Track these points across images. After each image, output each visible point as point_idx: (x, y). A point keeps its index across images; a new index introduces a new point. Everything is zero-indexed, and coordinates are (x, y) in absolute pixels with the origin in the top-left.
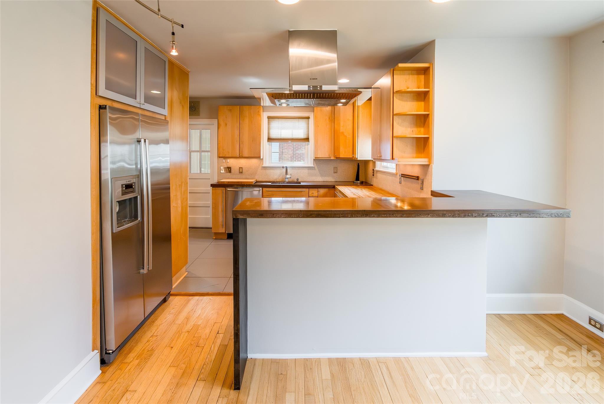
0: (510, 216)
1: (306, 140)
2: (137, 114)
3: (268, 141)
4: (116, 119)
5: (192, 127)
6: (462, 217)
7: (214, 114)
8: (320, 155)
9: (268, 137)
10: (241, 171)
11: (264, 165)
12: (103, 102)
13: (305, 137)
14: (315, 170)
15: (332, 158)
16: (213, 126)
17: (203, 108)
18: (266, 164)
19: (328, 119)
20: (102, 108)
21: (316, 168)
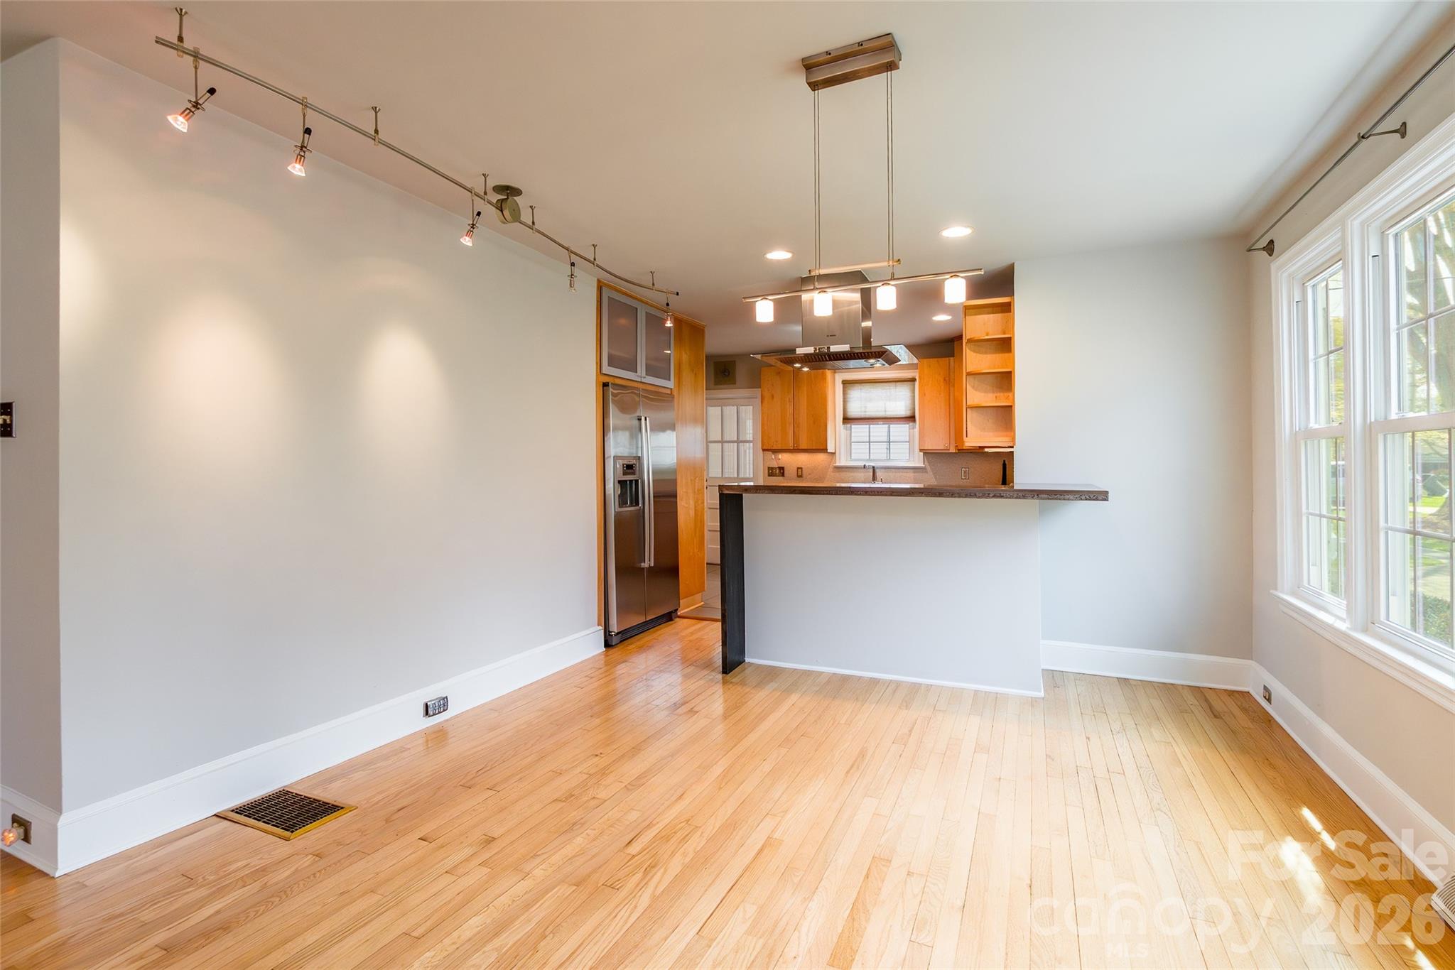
0: (1024, 497)
1: (909, 419)
2: (637, 389)
3: (844, 423)
4: (618, 394)
5: (711, 401)
6: (963, 497)
7: (755, 382)
8: (931, 445)
9: (844, 416)
10: (800, 473)
11: (837, 464)
12: (606, 379)
13: (908, 413)
14: (927, 472)
15: (951, 451)
16: (755, 400)
17: (741, 372)
18: (842, 461)
19: (942, 380)
20: (605, 385)
21: (928, 467)
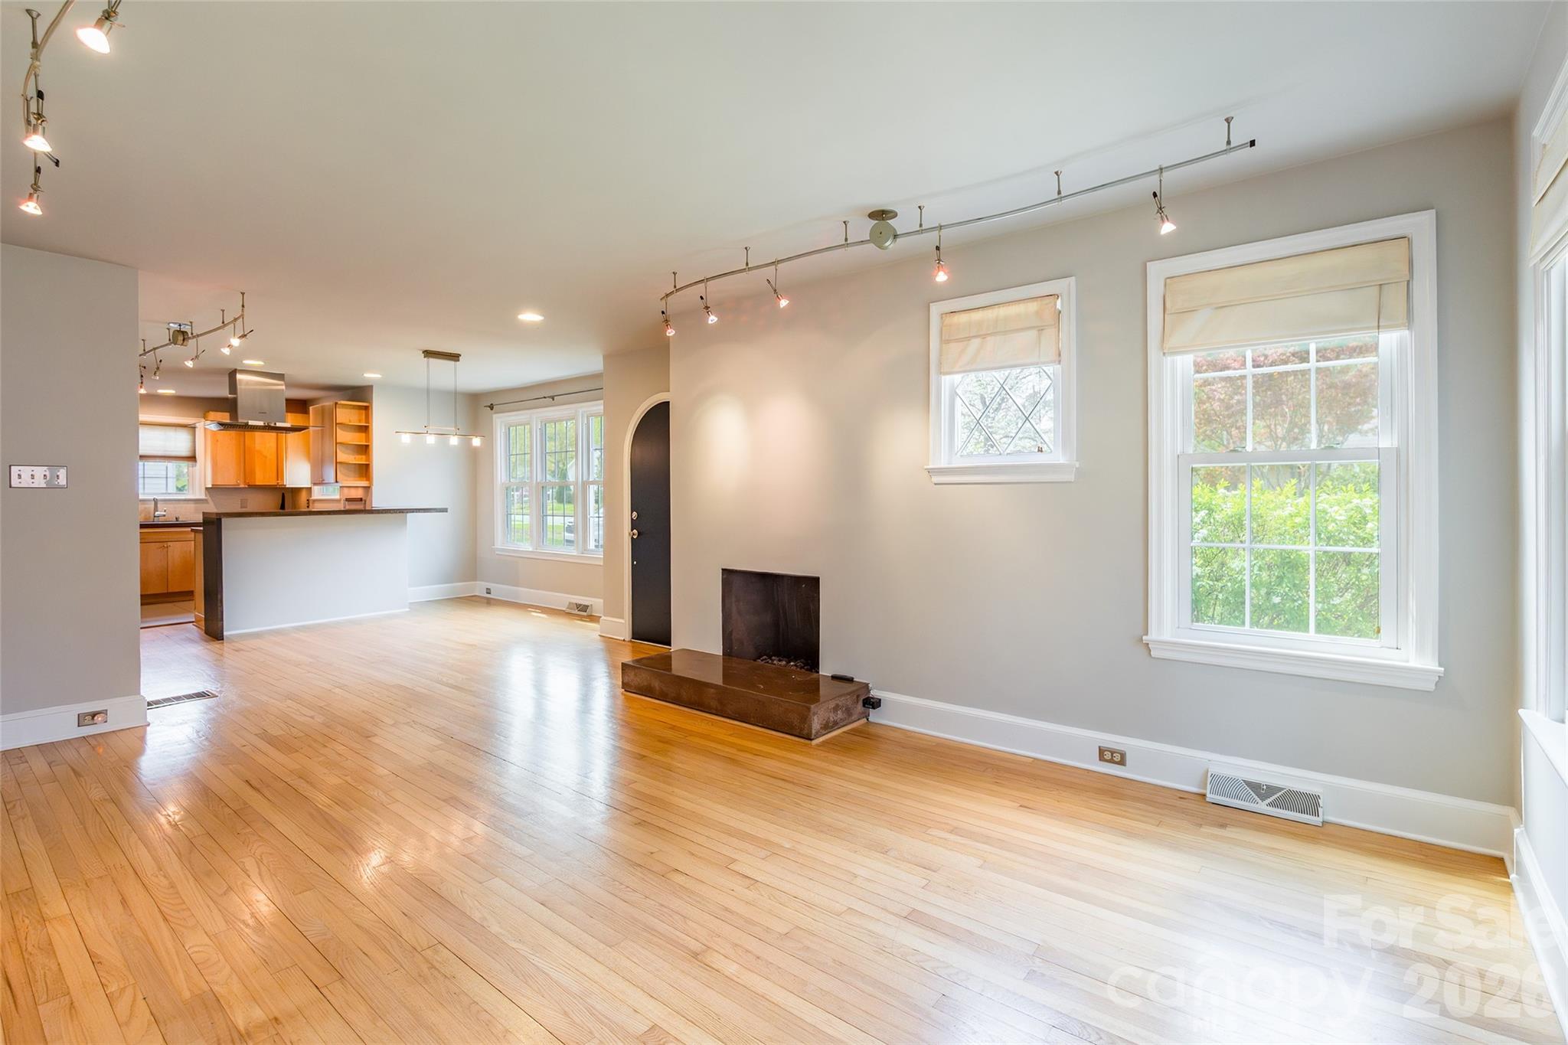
1: (190, 458)
8: (222, 481)
13: (188, 453)
14: (208, 503)
15: (241, 486)
21: (207, 498)
